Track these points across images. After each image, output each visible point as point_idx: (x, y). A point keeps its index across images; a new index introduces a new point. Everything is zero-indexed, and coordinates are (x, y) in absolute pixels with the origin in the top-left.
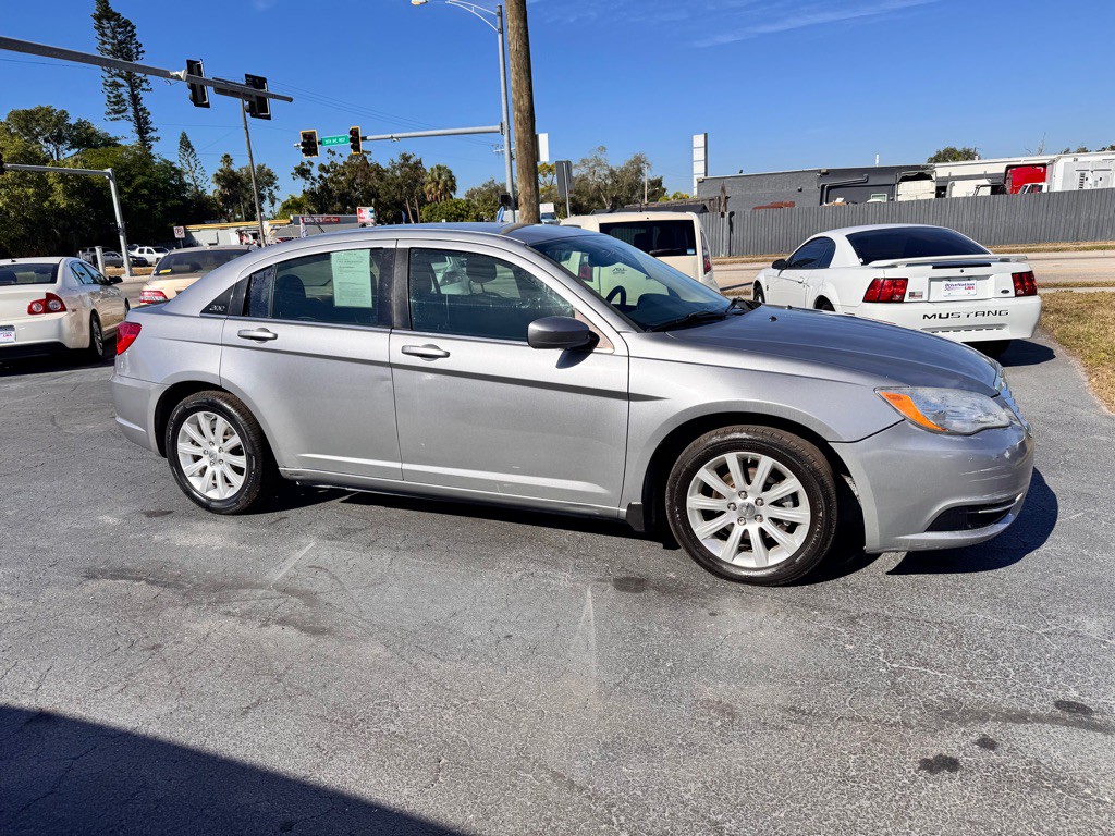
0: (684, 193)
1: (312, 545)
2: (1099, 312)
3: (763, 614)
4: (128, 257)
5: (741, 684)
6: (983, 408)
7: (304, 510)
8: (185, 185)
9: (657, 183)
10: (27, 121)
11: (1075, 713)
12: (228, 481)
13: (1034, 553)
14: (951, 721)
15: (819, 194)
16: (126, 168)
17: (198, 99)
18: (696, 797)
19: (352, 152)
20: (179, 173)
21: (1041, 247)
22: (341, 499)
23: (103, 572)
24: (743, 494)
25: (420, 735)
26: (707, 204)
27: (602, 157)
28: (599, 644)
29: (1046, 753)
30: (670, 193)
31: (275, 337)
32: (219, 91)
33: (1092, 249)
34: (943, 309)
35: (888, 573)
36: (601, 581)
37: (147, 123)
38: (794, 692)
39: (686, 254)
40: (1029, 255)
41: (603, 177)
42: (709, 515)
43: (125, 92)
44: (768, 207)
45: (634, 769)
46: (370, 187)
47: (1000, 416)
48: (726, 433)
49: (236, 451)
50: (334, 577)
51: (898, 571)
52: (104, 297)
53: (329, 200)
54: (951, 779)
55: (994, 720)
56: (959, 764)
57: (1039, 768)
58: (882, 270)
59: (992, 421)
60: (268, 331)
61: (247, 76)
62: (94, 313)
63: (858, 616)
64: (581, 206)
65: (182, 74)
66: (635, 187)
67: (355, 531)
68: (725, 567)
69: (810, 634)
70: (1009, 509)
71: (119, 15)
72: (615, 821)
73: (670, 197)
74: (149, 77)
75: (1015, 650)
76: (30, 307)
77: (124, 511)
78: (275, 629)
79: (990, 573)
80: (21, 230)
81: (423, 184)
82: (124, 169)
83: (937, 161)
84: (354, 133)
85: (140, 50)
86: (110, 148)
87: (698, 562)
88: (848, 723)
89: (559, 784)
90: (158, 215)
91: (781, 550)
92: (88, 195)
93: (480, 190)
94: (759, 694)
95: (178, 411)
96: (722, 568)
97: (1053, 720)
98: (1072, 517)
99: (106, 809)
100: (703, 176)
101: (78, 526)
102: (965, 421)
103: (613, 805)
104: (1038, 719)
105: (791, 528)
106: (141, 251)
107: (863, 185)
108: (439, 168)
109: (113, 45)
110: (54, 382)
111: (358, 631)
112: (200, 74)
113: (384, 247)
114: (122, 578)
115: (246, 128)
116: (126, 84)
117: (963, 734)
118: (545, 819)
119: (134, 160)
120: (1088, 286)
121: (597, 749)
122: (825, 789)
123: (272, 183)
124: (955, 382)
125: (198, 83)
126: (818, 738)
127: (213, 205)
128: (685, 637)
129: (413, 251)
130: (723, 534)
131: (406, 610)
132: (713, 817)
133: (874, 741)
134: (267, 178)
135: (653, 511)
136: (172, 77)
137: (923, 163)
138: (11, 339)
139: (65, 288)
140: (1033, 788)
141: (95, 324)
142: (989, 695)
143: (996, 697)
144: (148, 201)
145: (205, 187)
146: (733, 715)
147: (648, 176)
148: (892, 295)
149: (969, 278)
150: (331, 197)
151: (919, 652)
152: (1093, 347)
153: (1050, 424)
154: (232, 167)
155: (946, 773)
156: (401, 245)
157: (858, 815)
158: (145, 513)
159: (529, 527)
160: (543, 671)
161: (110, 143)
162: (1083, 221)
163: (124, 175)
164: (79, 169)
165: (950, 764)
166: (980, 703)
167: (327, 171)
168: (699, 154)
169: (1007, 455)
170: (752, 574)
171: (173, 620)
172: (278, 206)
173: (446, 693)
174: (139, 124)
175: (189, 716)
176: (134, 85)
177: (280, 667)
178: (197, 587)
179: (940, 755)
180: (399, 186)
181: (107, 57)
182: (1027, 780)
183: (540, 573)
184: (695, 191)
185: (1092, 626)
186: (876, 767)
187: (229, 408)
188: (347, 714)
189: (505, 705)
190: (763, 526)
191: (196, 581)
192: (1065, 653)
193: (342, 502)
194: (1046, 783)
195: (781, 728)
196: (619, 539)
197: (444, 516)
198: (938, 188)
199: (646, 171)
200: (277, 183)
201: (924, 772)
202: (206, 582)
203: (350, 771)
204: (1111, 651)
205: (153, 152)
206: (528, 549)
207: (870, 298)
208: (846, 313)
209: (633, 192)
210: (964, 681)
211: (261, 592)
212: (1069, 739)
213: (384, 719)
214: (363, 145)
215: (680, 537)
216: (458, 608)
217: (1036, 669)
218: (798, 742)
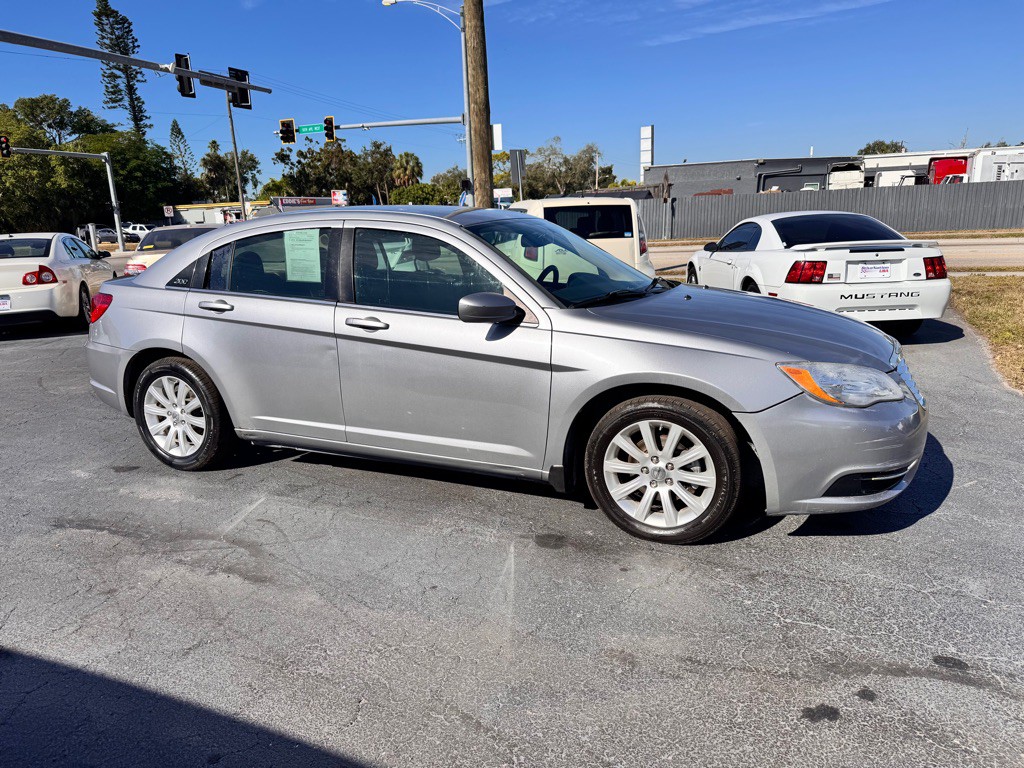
0: (630, 181)
1: (262, 500)
2: (1009, 294)
3: (670, 570)
4: (122, 233)
5: (644, 635)
6: (879, 383)
7: (258, 468)
8: (176, 168)
9: (608, 171)
10: (32, 108)
11: (952, 668)
12: (189, 440)
13: (927, 518)
14: (835, 673)
15: (756, 183)
16: (122, 152)
17: (185, 90)
18: (592, 740)
19: (327, 140)
20: (170, 157)
21: (960, 233)
22: (293, 458)
23: (70, 522)
24: (655, 459)
25: (344, 677)
26: (652, 191)
27: (557, 146)
28: (517, 596)
29: (921, 704)
30: (619, 180)
31: (232, 309)
32: (204, 82)
33: (1007, 236)
34: (859, 290)
35: (790, 534)
36: (523, 537)
37: (141, 112)
38: (692, 643)
39: (623, 236)
40: (940, 241)
41: (558, 165)
42: (624, 478)
43: (122, 83)
44: (709, 194)
45: (537, 713)
46: (344, 172)
47: (894, 391)
48: (639, 403)
49: (196, 413)
50: (279, 530)
51: (800, 532)
52: (94, 270)
53: (306, 183)
54: (830, 727)
55: (876, 673)
56: (839, 714)
57: (913, 719)
58: (803, 253)
59: (887, 395)
60: (226, 303)
61: (230, 69)
62: (83, 285)
63: (758, 574)
64: (537, 191)
65: (171, 66)
66: (588, 174)
67: (303, 487)
68: (637, 526)
69: (712, 590)
70: (903, 476)
71: (117, 12)
72: (516, 760)
73: (619, 183)
74: (143, 70)
75: (901, 608)
76: (25, 278)
77: (95, 466)
78: (222, 576)
79: (884, 536)
80: (26, 208)
81: (392, 170)
82: (120, 153)
83: (867, 153)
84: (329, 122)
85: (136, 44)
86: (107, 134)
87: (614, 521)
88: (739, 673)
89: (467, 725)
90: (151, 195)
91: (689, 512)
92: (87, 176)
93: (445, 175)
94: (661, 645)
95: (144, 376)
96: (634, 527)
97: (930, 674)
98: (966, 485)
99: (51, 740)
100: (650, 165)
101: (52, 479)
102: (861, 395)
103: (515, 746)
104: (917, 673)
105: (699, 491)
106: (134, 228)
107: (797, 174)
108: (407, 155)
109: (111, 39)
110: (45, 347)
111: (297, 580)
112: (187, 67)
113: (332, 227)
114: (88, 527)
115: (231, 117)
116: (123, 76)
117: (845, 685)
118: (452, 757)
119: (128, 145)
120: (1001, 270)
121: (505, 693)
122: (712, 734)
123: (255, 167)
124: (855, 360)
125: (185, 75)
126: (711, 687)
127: (200, 187)
128: (597, 590)
129: (358, 231)
130: (637, 496)
131: (343, 563)
132: (606, 759)
133: (762, 691)
134: (250, 163)
135: (574, 474)
136: (161, 70)
137: (854, 154)
138: (7, 307)
139: (57, 260)
140: (906, 737)
141: (84, 294)
142: (873, 649)
143: (880, 651)
144: (141, 182)
145: (194, 170)
146: (633, 664)
147: (599, 164)
148: (812, 276)
149: (884, 262)
150: (308, 181)
151: (812, 608)
152: (999, 327)
153: (953, 398)
154: (219, 152)
155: (826, 722)
156: (347, 226)
157: (740, 760)
158: (114, 468)
159: (462, 486)
160: (463, 620)
161: (107, 129)
162: (999, 210)
163: (119, 158)
164: (79, 153)
165: (829, 713)
166: (864, 657)
167: (305, 157)
168: (646, 145)
169: (900, 427)
170: (662, 533)
171: (129, 567)
172: (260, 188)
173: (372, 639)
174: (134, 113)
175: (134, 655)
176: (130, 77)
177: (222, 612)
178: (154, 537)
179: (822, 705)
180: (371, 171)
181: (106, 51)
182: (901, 730)
183: (469, 529)
184: (642, 179)
185: (975, 587)
186: (762, 715)
187: (190, 373)
188: (280, 657)
189: (425, 651)
190: (673, 488)
191: (154, 531)
192: (947, 611)
193: (294, 461)
194: (918, 733)
195: (678, 677)
196: (544, 498)
197: (386, 475)
198: (866, 179)
199: (597, 159)
200: (259, 167)
201: (805, 720)
202: (162, 532)
203: (277, 709)
204: (991, 610)
205: (146, 137)
206: (459, 507)
207: (791, 279)
208: (770, 294)
209: (586, 180)
210: (851, 636)
211: (212, 542)
212: (943, 693)
213: (313, 661)
214: (336, 133)
215: (597, 498)
216: (390, 561)
217: (919, 627)
218: (691, 690)
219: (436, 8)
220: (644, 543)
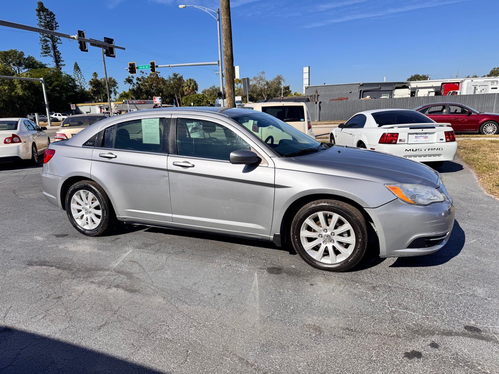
0: (298, 93)
1: (131, 251)
2: (483, 149)
3: (334, 285)
4: (50, 118)
5: (324, 317)
6: (432, 193)
8: (76, 85)
9: (287, 88)
10: (5, 56)
11: (473, 331)
12: (93, 221)
13: (455, 258)
14: (418, 335)
15: (359, 94)
16: (50, 78)
17: (83, 48)
18: (304, 369)
19: (151, 72)
20: (73, 80)
22: (144, 230)
23: (36, 263)
24: (326, 230)
25: (179, 340)
26: (309, 98)
27: (263, 76)
28: (260, 298)
29: (460, 350)
30: (293, 93)
31: (116, 157)
32: (92, 44)
34: (414, 147)
35: (390, 267)
36: (261, 269)
37: (59, 58)
38: (348, 321)
39: (300, 121)
41: (263, 85)
42: (310, 240)
43: (50, 44)
44: (336, 100)
45: (276, 356)
46: (159, 88)
47: (440, 197)
48: (318, 203)
49: (97, 208)
50: (140, 266)
51: (394, 265)
52: (39, 136)
53: (141, 94)
54: (418, 361)
55: (438, 334)
56: (422, 355)
57: (457, 357)
58: (387, 129)
59: (437, 199)
60: (113, 154)
61: (105, 38)
62: (34, 144)
63: (377, 286)
64: (253, 98)
65: (76, 36)
66: (277, 90)
67: (150, 244)
68: (317, 263)
69: (355, 294)
70: (444, 238)
71: (48, 10)
73: (293, 94)
74: (61, 38)
75: (447, 302)
76: (5, 140)
77: (46, 234)
78: (114, 290)
79: (435, 267)
80: (2, 105)
81: (183, 87)
82: (48, 78)
83: (411, 80)
84: (153, 64)
85: (57, 25)
86: (43, 69)
87: (305, 260)
88: (372, 335)
89: (242, 363)
90: (64, 99)
91: (342, 256)
92: (32, 90)
93: (209, 90)
94: (332, 322)
95: (71, 189)
96: (315, 263)
97: (464, 335)
98: (471, 242)
100: (308, 85)
101: (25, 241)
102: (424, 199)
103: (266, 373)
104: (457, 334)
105: (347, 246)
106: (56, 115)
107: (379, 90)
108: (190, 80)
109: (45, 23)
110: (15, 174)
111: (151, 291)
112: (84, 37)
113: (166, 117)
114: (45, 265)
115: (104, 61)
116: (50, 40)
117: (424, 341)
119: (53, 74)
121: (259, 347)
122: (362, 366)
123: (115, 85)
124: (420, 181)
125: (83, 41)
126: (359, 342)
127: (89, 95)
128: (299, 295)
129: (178, 119)
130: (316, 248)
131: (173, 282)
133: (384, 344)
134: (113, 83)
135: (286, 238)
136: (71, 38)
137: (405, 81)
139: (21, 132)
140: (455, 366)
141: (34, 148)
142: (435, 323)
143: (438, 324)
144: (59, 92)
145: (85, 87)
146: (320, 332)
147: (283, 85)
148: (392, 140)
149: (426, 133)
150: (141, 92)
151: (404, 303)
152: (480, 164)
153: (461, 199)
154: (97, 78)
155: (416, 359)
156: (173, 117)
158: (55, 235)
159: (229, 243)
160: (235, 310)
161: (42, 66)
163: (48, 81)
164: (28, 78)
165: (418, 355)
166: (431, 327)
167: (140, 81)
168: (306, 76)
169: (443, 214)
170: (329, 266)
171: (67, 285)
172: (118, 96)
173: (191, 320)
174: (56, 59)
175: (74, 330)
176: (54, 41)
177: (115, 307)
178: (78, 270)
179: (413, 351)
180: (172, 88)
181: (42, 28)
182: (452, 362)
183: (234, 265)
184: (304, 92)
185: (480, 292)
186: (385, 356)
187: (94, 188)
188: (146, 329)
189: (218, 326)
190: (334, 245)
191: (78, 267)
192: (469, 304)
193: (145, 231)
194: (461, 364)
195: (342, 338)
196: (269, 249)
197: (191, 238)
198: (411, 92)
199: (282, 82)
200: (118, 85)
201: (406, 358)
202: (82, 267)
203: (147, 356)
204: (489, 302)
205: (62, 71)
206: (228, 254)
207: (381, 141)
208: (371, 149)
209: (277, 92)
210: (424, 316)
211: (108, 272)
212: (471, 343)
213: (163, 332)
214: (156, 69)
215: (297, 249)
216: (197, 281)
217: (456, 311)
218: (350, 344)
219: (205, 9)
220: (321, 271)
